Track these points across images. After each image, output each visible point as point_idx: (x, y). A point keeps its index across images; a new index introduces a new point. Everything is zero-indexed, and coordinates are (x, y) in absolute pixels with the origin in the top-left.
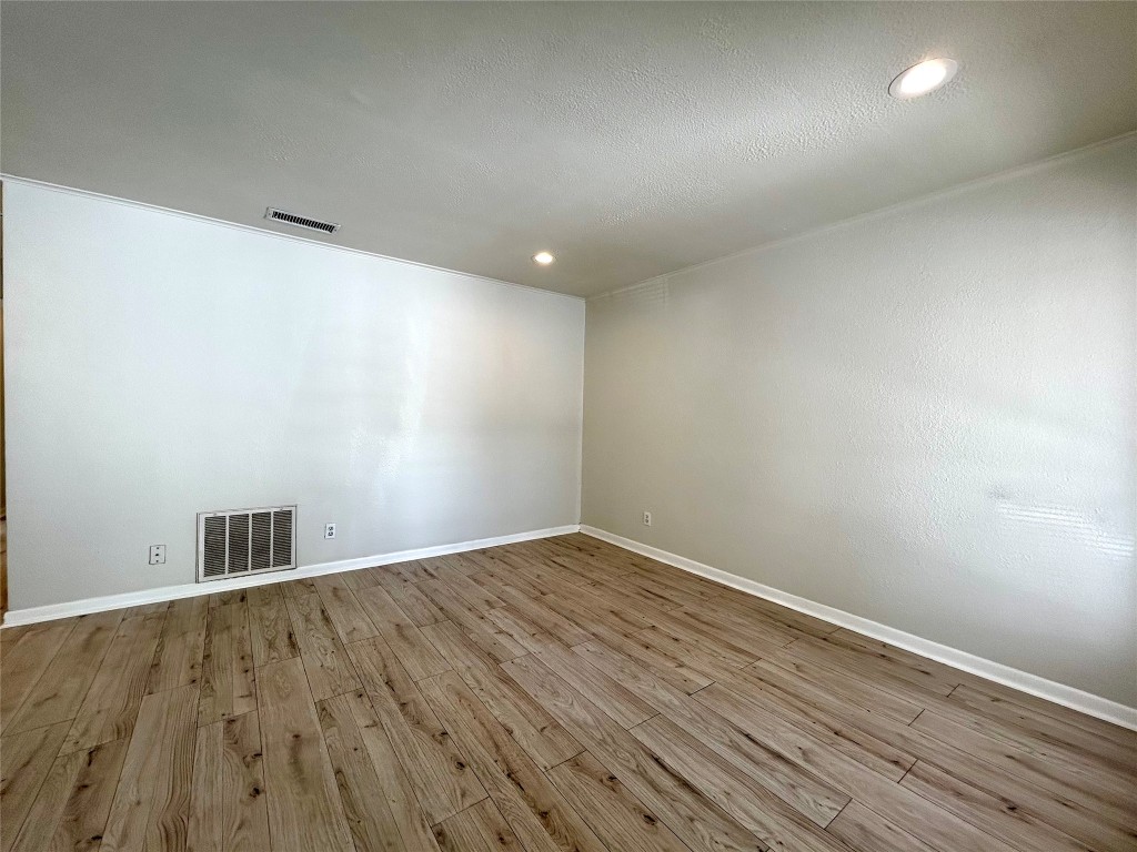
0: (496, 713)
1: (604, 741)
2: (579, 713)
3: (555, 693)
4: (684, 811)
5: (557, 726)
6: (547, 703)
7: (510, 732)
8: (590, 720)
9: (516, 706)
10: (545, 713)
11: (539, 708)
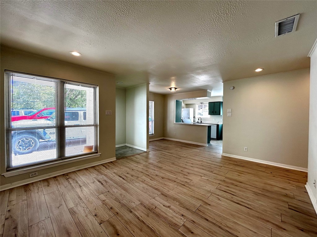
0: (155, 182)
1: (132, 180)
2: (137, 184)
3: (143, 188)
4: (123, 174)
5: (142, 182)
6: (145, 185)
7: (151, 180)
8: (135, 183)
9: (152, 184)
10: (145, 183)
11: (147, 184)
